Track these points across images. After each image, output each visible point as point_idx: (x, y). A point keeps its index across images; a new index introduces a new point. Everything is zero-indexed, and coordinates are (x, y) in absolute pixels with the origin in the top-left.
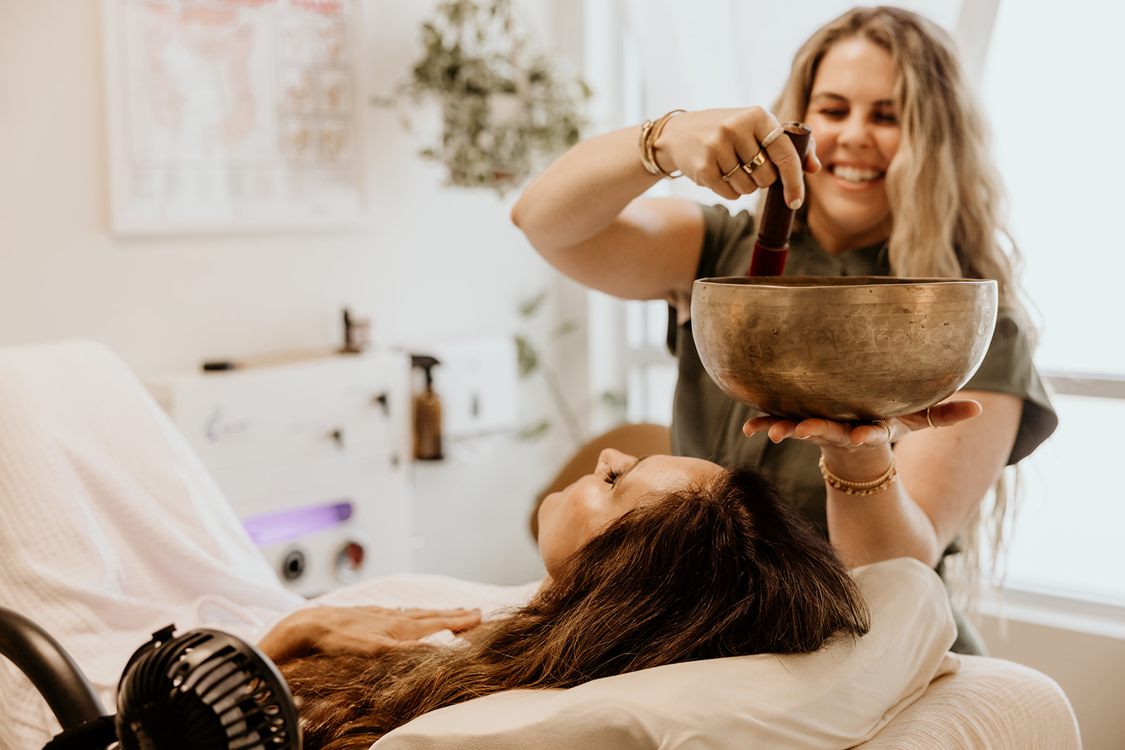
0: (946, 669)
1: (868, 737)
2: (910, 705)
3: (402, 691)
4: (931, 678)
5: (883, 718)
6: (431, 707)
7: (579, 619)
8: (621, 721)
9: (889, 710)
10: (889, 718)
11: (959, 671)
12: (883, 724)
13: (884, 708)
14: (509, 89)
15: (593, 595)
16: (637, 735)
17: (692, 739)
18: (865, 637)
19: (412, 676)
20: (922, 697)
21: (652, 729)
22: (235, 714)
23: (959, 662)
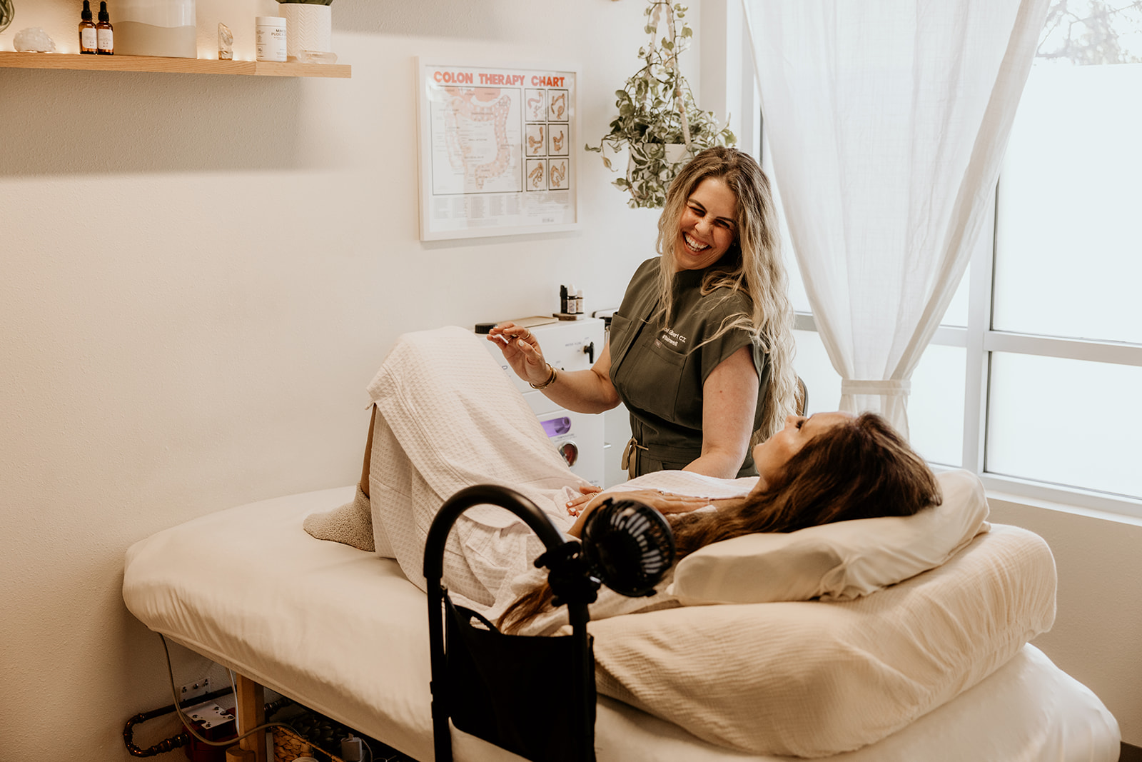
0: (983, 530)
1: (941, 563)
2: (963, 549)
3: (694, 532)
4: (975, 535)
5: (949, 554)
6: (711, 541)
7: (792, 491)
8: (824, 549)
9: (952, 551)
10: (952, 555)
11: (990, 531)
12: (949, 558)
13: (949, 549)
14: (678, 139)
15: (799, 478)
16: (833, 556)
17: (859, 559)
18: (940, 507)
19: (698, 524)
20: (969, 545)
21: (840, 553)
22: (642, 537)
23: (990, 527)
